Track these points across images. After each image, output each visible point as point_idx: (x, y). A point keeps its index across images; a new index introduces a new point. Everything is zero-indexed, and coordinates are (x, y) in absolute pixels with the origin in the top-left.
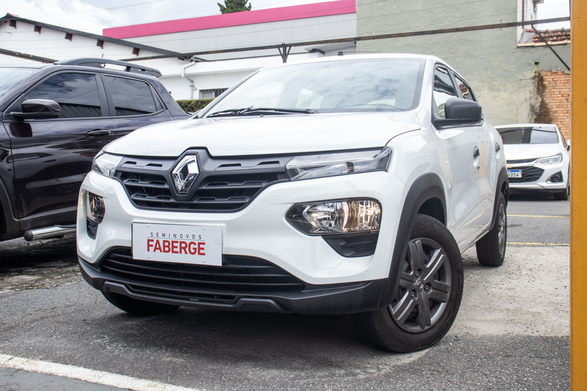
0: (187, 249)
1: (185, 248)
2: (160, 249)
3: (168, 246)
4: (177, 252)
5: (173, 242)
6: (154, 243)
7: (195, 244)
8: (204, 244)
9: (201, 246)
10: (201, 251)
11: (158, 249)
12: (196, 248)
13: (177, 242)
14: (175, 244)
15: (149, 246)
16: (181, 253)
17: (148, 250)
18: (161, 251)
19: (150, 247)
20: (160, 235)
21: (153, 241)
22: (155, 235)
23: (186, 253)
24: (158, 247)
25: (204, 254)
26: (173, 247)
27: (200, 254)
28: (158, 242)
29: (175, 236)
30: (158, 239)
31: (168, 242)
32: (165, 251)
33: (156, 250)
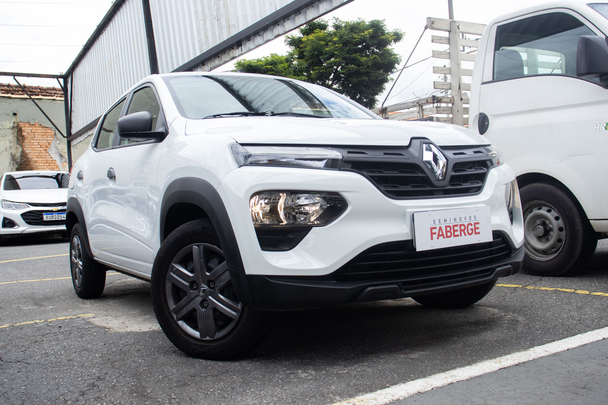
0: (466, 231)
1: (464, 230)
2: (443, 235)
3: (450, 231)
4: (458, 236)
5: (454, 226)
6: (436, 231)
7: (472, 225)
8: (478, 223)
9: (477, 226)
10: (477, 231)
11: (441, 235)
12: (473, 229)
13: (457, 226)
14: (456, 228)
15: (432, 234)
16: (461, 235)
17: (432, 239)
18: (444, 238)
19: (434, 236)
20: (442, 221)
21: (435, 228)
22: (437, 222)
23: (465, 235)
24: (441, 233)
25: (479, 233)
26: (455, 231)
27: (476, 233)
28: (440, 228)
29: (455, 220)
30: (440, 226)
31: (450, 227)
32: (447, 237)
33: (440, 237)
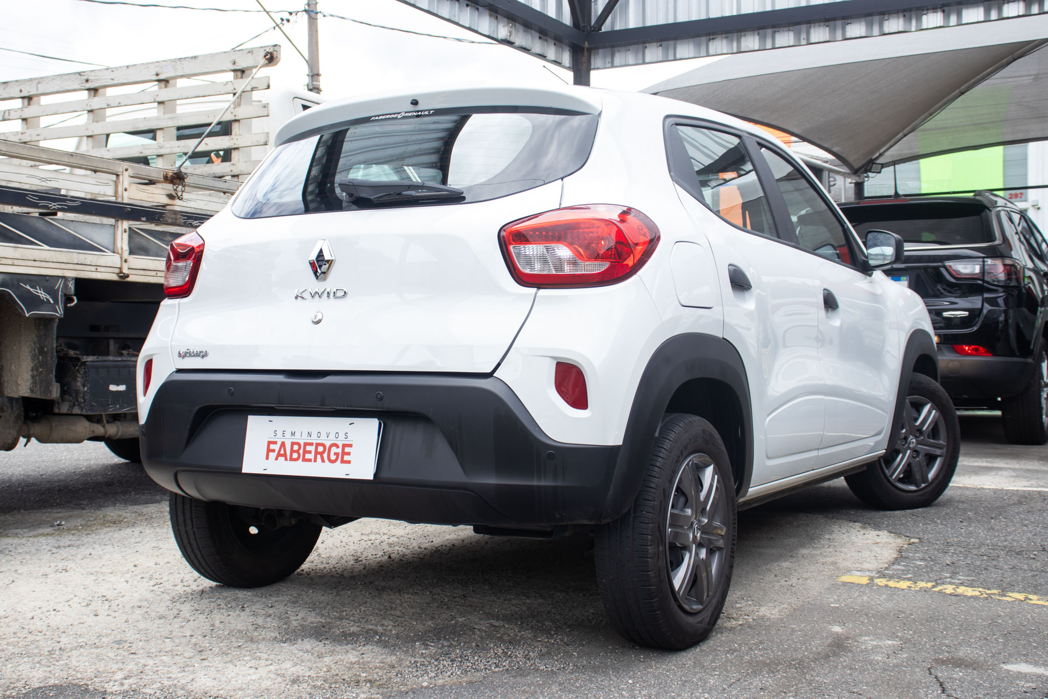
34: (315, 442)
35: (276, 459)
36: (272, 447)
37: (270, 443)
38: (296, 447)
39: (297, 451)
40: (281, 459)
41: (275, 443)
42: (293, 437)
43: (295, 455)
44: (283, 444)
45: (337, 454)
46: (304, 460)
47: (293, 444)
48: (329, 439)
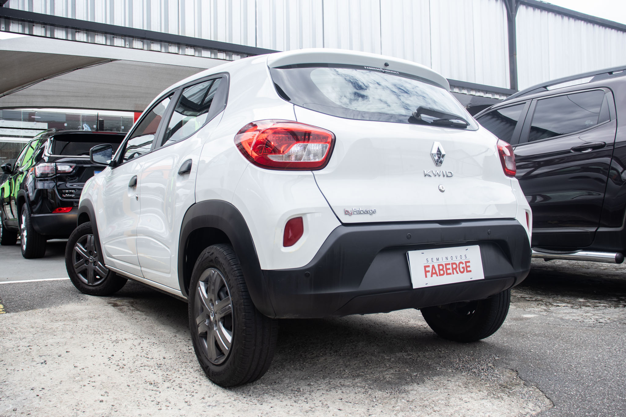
34: (450, 262)
35: (432, 276)
36: (427, 269)
37: (425, 267)
38: (441, 267)
39: (442, 270)
40: (434, 276)
41: (429, 266)
42: (438, 261)
43: (442, 272)
44: (433, 266)
45: (463, 268)
46: (448, 274)
47: (439, 265)
48: (457, 259)
